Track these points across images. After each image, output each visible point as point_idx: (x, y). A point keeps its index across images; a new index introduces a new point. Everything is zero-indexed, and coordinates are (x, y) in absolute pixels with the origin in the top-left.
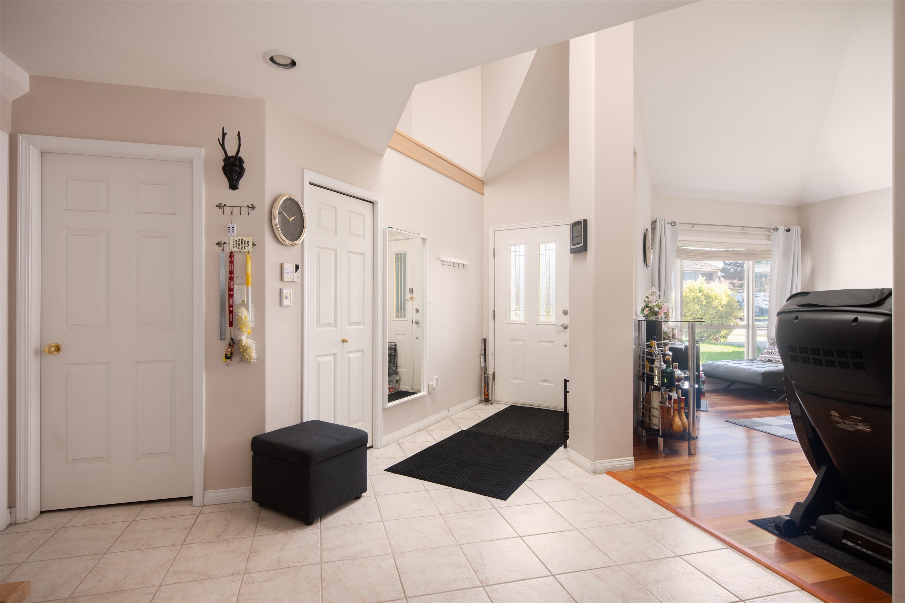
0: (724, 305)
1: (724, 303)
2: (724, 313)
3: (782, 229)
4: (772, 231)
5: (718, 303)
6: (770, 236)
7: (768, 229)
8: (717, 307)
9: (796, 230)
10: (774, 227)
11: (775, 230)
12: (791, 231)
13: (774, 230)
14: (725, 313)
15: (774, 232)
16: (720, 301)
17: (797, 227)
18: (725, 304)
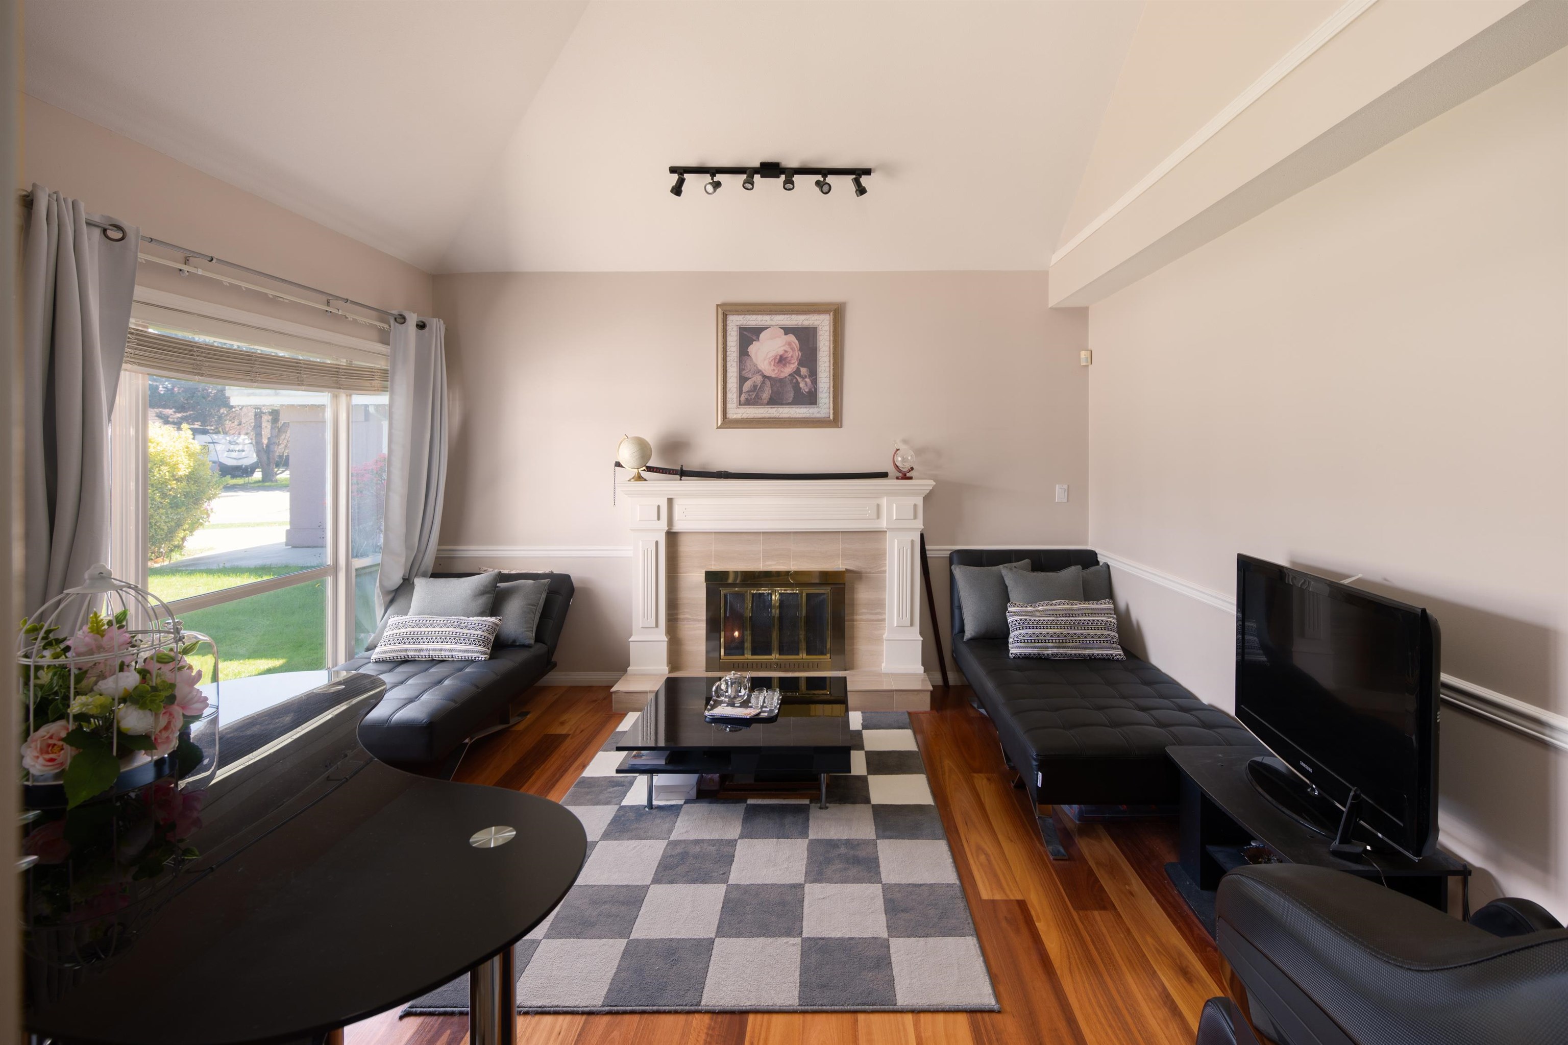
0: (181, 478)
1: (184, 472)
2: (184, 495)
3: (412, 319)
4: (392, 321)
5: (167, 473)
6: (389, 333)
7: (383, 315)
8: (165, 483)
9: (437, 326)
10: (395, 312)
11: (397, 319)
12: (427, 329)
13: (395, 319)
14: (186, 495)
15: (396, 324)
16: (174, 467)
17: (439, 321)
18: (185, 475)
